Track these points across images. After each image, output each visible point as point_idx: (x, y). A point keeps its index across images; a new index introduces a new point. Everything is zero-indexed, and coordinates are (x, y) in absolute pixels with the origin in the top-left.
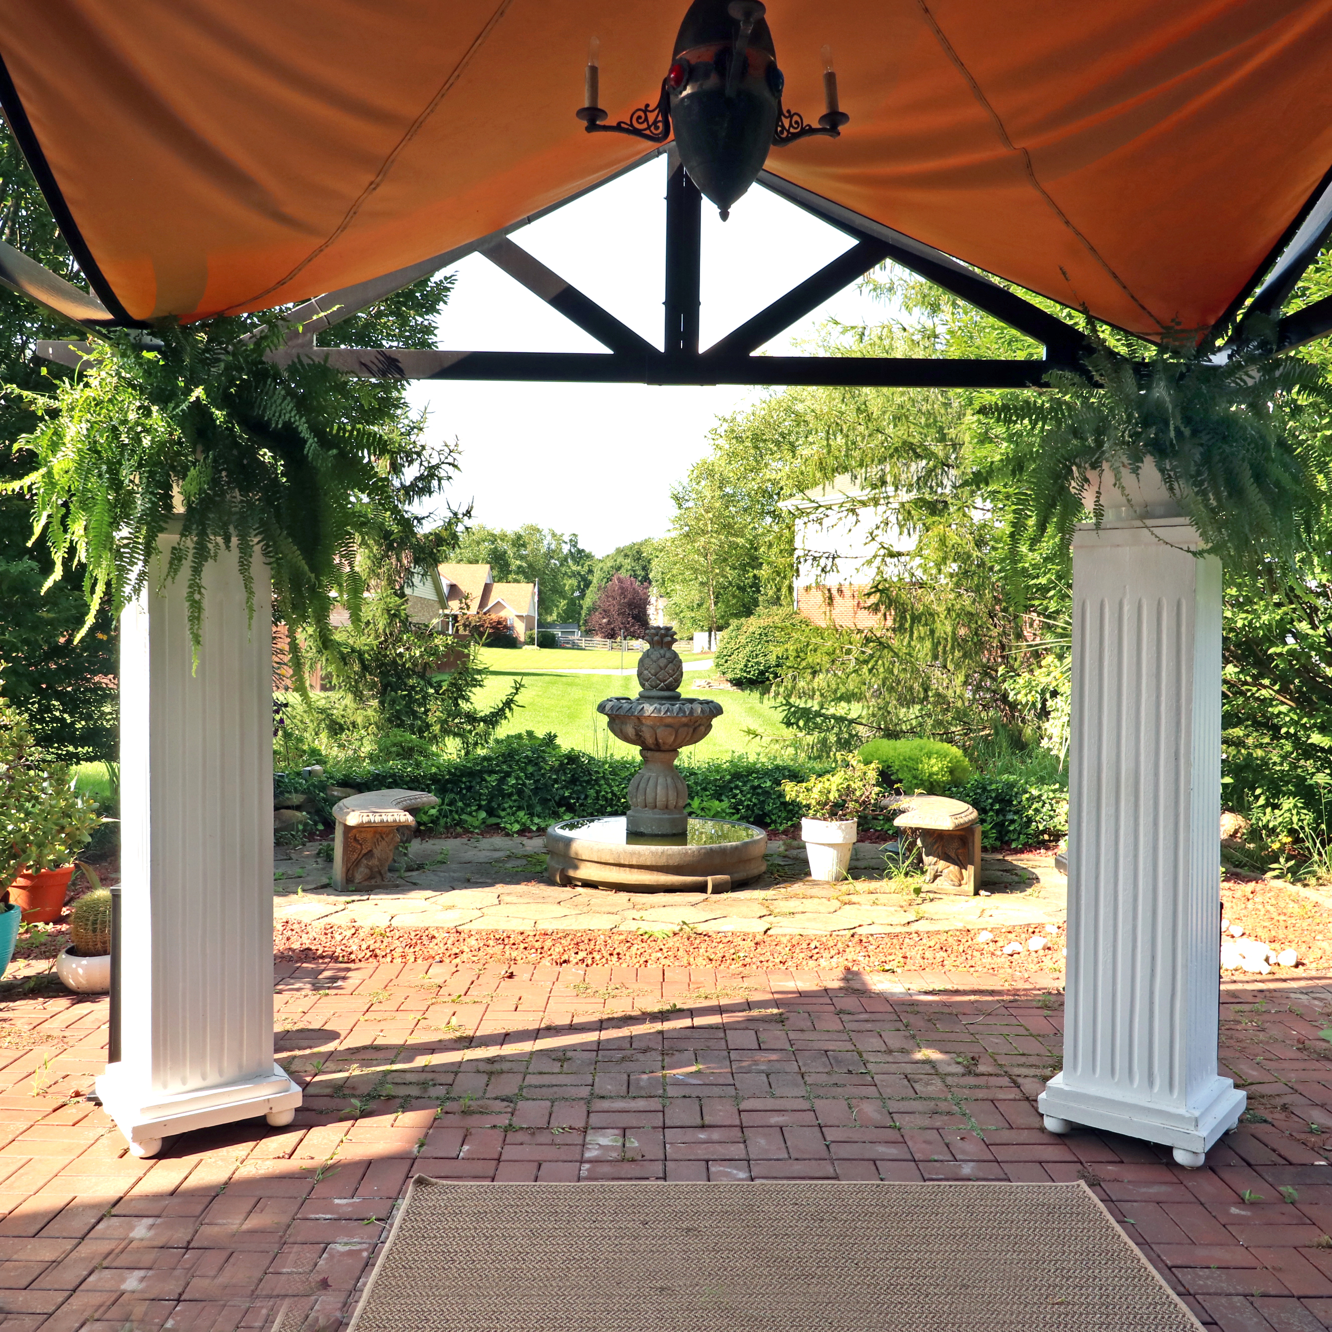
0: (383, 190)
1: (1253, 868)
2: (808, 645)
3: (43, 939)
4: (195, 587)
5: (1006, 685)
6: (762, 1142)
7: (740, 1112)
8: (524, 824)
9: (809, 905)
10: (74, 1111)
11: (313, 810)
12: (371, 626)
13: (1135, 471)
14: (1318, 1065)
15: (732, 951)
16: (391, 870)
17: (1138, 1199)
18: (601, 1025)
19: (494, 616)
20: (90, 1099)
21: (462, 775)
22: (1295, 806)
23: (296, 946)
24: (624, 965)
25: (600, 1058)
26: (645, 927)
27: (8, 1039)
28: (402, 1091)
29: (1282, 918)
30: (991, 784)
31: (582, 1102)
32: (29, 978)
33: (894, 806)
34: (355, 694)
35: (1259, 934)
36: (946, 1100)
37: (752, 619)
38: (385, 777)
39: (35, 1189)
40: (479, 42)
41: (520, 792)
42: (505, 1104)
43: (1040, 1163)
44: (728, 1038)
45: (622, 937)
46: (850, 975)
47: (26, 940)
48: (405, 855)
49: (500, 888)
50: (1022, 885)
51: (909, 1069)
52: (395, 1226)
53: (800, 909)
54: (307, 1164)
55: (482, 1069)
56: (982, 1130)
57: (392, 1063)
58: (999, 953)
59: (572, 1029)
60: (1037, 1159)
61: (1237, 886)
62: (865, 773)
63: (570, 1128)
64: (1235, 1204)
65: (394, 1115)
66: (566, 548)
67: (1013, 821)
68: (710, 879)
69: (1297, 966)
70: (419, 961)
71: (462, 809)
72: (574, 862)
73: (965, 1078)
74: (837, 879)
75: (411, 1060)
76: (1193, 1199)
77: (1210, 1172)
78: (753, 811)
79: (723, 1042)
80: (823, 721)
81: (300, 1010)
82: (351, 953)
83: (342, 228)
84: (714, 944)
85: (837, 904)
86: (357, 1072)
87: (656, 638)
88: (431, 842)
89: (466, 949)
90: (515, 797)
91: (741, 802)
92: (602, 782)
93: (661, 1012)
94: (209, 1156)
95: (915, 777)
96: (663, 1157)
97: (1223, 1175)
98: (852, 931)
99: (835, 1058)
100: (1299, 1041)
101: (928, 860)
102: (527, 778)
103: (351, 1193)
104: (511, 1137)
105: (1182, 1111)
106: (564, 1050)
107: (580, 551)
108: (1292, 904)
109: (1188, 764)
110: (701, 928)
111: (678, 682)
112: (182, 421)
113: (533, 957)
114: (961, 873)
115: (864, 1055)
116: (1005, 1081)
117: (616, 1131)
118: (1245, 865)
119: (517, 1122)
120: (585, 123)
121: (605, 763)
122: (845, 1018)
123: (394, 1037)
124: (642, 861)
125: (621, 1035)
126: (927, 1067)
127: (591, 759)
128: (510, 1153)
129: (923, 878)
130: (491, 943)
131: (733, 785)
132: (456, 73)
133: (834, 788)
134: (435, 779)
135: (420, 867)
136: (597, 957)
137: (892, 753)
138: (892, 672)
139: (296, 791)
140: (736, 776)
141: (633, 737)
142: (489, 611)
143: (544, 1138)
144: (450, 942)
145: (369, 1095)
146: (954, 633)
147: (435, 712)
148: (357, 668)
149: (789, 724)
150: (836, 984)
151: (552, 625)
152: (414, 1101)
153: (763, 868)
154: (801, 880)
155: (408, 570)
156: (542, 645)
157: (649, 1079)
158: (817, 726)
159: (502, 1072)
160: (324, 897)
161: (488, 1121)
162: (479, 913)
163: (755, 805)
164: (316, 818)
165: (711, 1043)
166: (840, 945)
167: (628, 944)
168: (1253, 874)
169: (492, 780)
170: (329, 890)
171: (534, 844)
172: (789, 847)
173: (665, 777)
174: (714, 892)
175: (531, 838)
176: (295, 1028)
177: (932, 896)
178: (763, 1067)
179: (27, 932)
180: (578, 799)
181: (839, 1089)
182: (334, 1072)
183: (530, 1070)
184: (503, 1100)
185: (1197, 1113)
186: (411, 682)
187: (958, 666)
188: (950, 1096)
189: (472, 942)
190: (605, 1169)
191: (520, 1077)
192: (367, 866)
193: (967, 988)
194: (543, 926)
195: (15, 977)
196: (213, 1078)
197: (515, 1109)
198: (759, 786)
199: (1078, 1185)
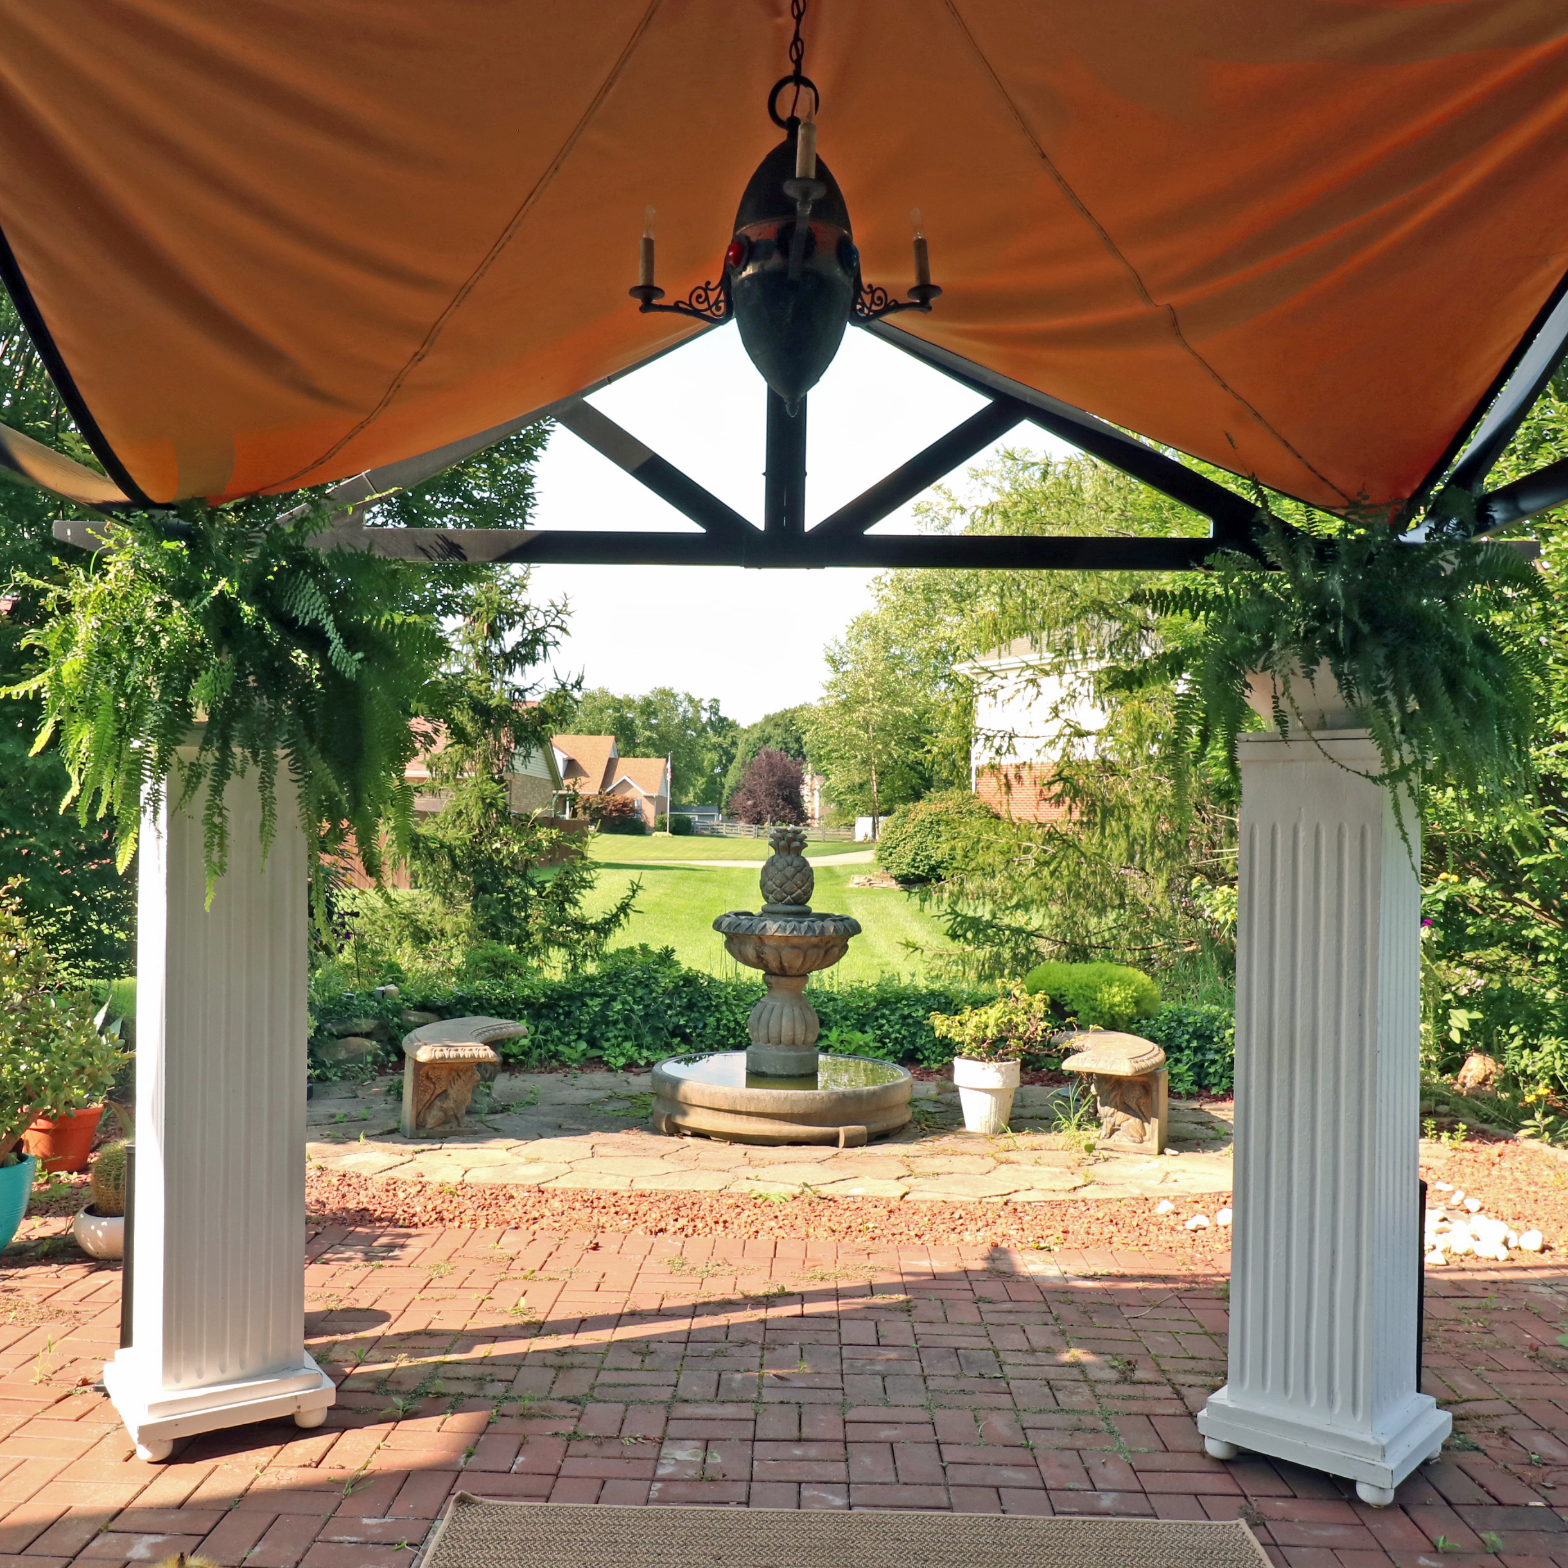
0: (428, 361)
1: (1504, 1124)
2: (978, 841)
3: (64, 1192)
4: (215, 808)
5: (1200, 901)
6: (868, 1461)
7: (845, 1422)
8: (631, 1058)
9: (959, 1163)
10: (79, 1402)
11: (385, 1039)
12: (464, 816)
13: (1309, 675)
14: (1551, 1378)
15: (860, 1221)
16: (469, 1112)
17: (1309, 1543)
18: (694, 1311)
19: (619, 797)
20: (98, 1389)
21: (560, 999)
22: (1558, 1048)
23: (351, 1205)
24: (731, 1236)
25: (689, 1352)
26: (760, 1188)
27: (13, 1314)
28: (455, 1388)
29: (1533, 1188)
30: (1189, 1015)
31: (662, 1406)
32: (44, 1238)
33: (1066, 1044)
34: (444, 896)
35: (1502, 1209)
36: (1092, 1413)
37: (921, 805)
38: (470, 1000)
39: (26, 1496)
40: (532, 199)
41: (627, 1020)
42: (572, 1406)
43: (1196, 1495)
44: (843, 1330)
45: (731, 1201)
46: (997, 1253)
47: (47, 1191)
48: (488, 1095)
49: (595, 1137)
50: (1219, 1142)
51: (1052, 1373)
52: (428, 1553)
53: (947, 1169)
54: (336, 1474)
55: (548, 1363)
56: (1130, 1452)
57: (447, 1352)
58: (1180, 1228)
59: (661, 1314)
60: (1193, 1490)
61: (1482, 1147)
62: (1030, 1005)
63: (645, 1438)
64: (1427, 1553)
65: (441, 1418)
66: (705, 716)
67: (1213, 1062)
68: (842, 1131)
69: (1542, 1251)
70: (491, 1227)
71: (559, 1039)
72: (682, 1107)
73: (1119, 1386)
74: (995, 1132)
75: (468, 1349)
76: (1375, 1546)
77: (1401, 1513)
78: (902, 1045)
79: (835, 1335)
80: (996, 934)
81: (348, 1284)
82: (414, 1215)
83: (385, 403)
84: (840, 1211)
85: (991, 1162)
86: (405, 1364)
87: (782, 843)
88: (521, 1077)
89: (548, 1213)
90: (621, 1025)
91: (887, 1035)
92: (724, 1008)
93: (767, 1297)
94: (227, 1463)
95: (1093, 1009)
96: (748, 1477)
97: (1414, 1516)
98: (1005, 1198)
99: (966, 1358)
100: (1531, 1347)
101: (1104, 1111)
102: (635, 1002)
103: (382, 1512)
104: (575, 1448)
105: (1367, 1437)
106: (648, 1340)
107: (723, 720)
108: (1546, 1172)
109: (1375, 1022)
110: (826, 1191)
111: (808, 895)
112: (205, 618)
113: (625, 1223)
114: (1143, 1128)
115: (1002, 1354)
116: (1167, 1391)
117: (698, 1444)
118: (1493, 1121)
119: (585, 1429)
120: (639, 302)
121: (727, 985)
122: (984, 1307)
123: (451, 1322)
124: (761, 1109)
125: (716, 1323)
126: (1075, 1373)
127: (711, 980)
128: (571, 1467)
129: (1096, 1134)
130: (578, 1205)
131: (879, 1014)
132: (507, 234)
133: (991, 1022)
134: (528, 1003)
135: (505, 1109)
136: (700, 1225)
137: (1065, 979)
138: (1078, 875)
139: (366, 1015)
140: (883, 1003)
141: (755, 960)
142: (612, 791)
143: (611, 1449)
144: (530, 1203)
145: (415, 1392)
146: (1153, 829)
147: (537, 918)
148: (447, 865)
149: (954, 936)
150: (979, 1265)
151: (688, 807)
152: (466, 1400)
153: (908, 1117)
154: (952, 1131)
155: (507, 750)
156: (675, 831)
157: (743, 1379)
158: (988, 939)
159: (572, 1367)
160: (389, 1145)
161: (551, 1426)
162: (566, 1168)
163: (904, 1037)
164: (389, 1047)
165: (822, 1337)
166: (990, 1215)
167: (739, 1210)
168: (1503, 1132)
169: (595, 1004)
170: (396, 1136)
171: (640, 1082)
172: (943, 1090)
173: (792, 1006)
174: (846, 1146)
175: (638, 1074)
176: (341, 1307)
177: (1106, 1154)
178: (878, 1368)
179: (47, 1182)
180: (695, 1028)
181: (966, 1398)
182: (379, 1362)
183: (605, 1365)
184: (570, 1401)
185: (1384, 1441)
186: (509, 882)
187: (1158, 869)
188: (1098, 1409)
189: (556, 1204)
190: (680, 1490)
191: (593, 1373)
192: (441, 1109)
193: (1136, 1272)
194: (642, 1185)
195: (28, 1238)
196: (233, 1371)
197: (582, 1413)
198: (910, 1016)
199: (1238, 1525)
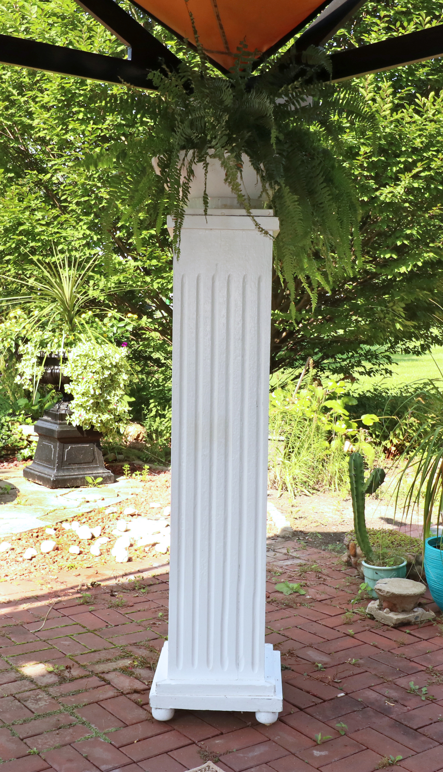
14: (287, 613)
17: (252, 764)
43: (167, 753)
56: (105, 734)
58: (20, 559)
60: (162, 750)
64: (314, 747)
73: (63, 686)
76: (287, 752)
77: (283, 725)
105: (263, 683)
126: (27, 683)
188: (62, 708)
199: (209, 766)
